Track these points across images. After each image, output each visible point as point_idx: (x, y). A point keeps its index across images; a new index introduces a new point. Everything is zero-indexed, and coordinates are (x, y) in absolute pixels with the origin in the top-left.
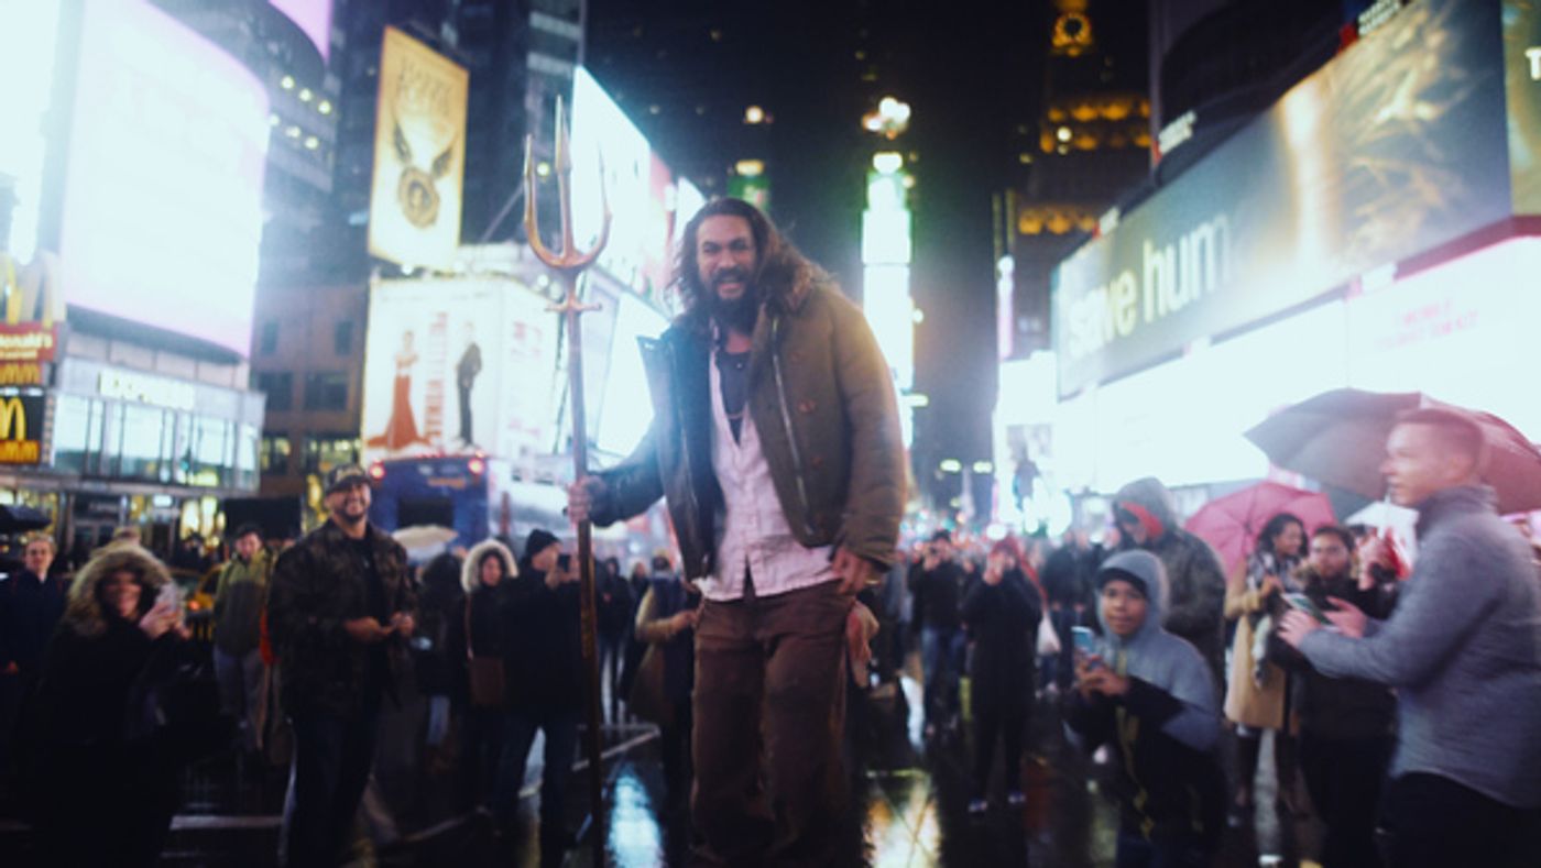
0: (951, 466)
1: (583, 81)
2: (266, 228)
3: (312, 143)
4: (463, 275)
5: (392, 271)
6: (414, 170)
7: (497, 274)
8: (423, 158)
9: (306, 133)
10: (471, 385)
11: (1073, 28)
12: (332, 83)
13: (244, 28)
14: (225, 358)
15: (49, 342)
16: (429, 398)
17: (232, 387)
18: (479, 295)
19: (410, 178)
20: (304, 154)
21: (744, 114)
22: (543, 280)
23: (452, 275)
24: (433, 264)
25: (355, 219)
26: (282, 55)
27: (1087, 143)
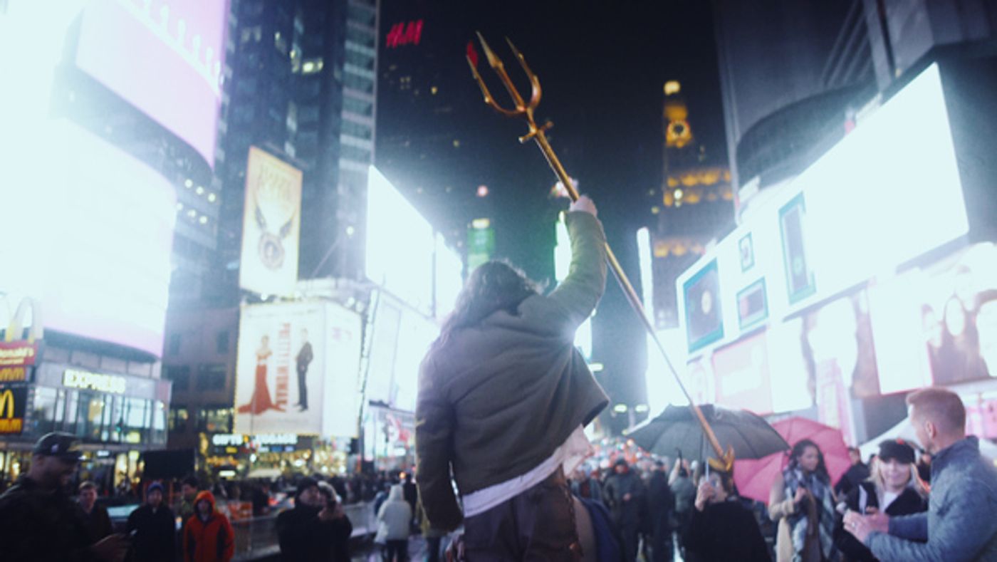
0: (621, 408)
1: (374, 176)
2: (173, 274)
3: (203, 220)
4: (300, 299)
5: (254, 299)
6: (268, 234)
7: (322, 298)
8: (274, 227)
9: (200, 214)
10: (306, 370)
11: (678, 129)
12: (216, 182)
13: (162, 151)
14: (145, 358)
15: (31, 353)
16: (278, 378)
17: (150, 377)
18: (310, 312)
19: (265, 239)
20: (199, 227)
21: (476, 190)
22: (351, 301)
23: (293, 300)
24: (280, 294)
25: (231, 266)
26: (185, 167)
27: (693, 199)
